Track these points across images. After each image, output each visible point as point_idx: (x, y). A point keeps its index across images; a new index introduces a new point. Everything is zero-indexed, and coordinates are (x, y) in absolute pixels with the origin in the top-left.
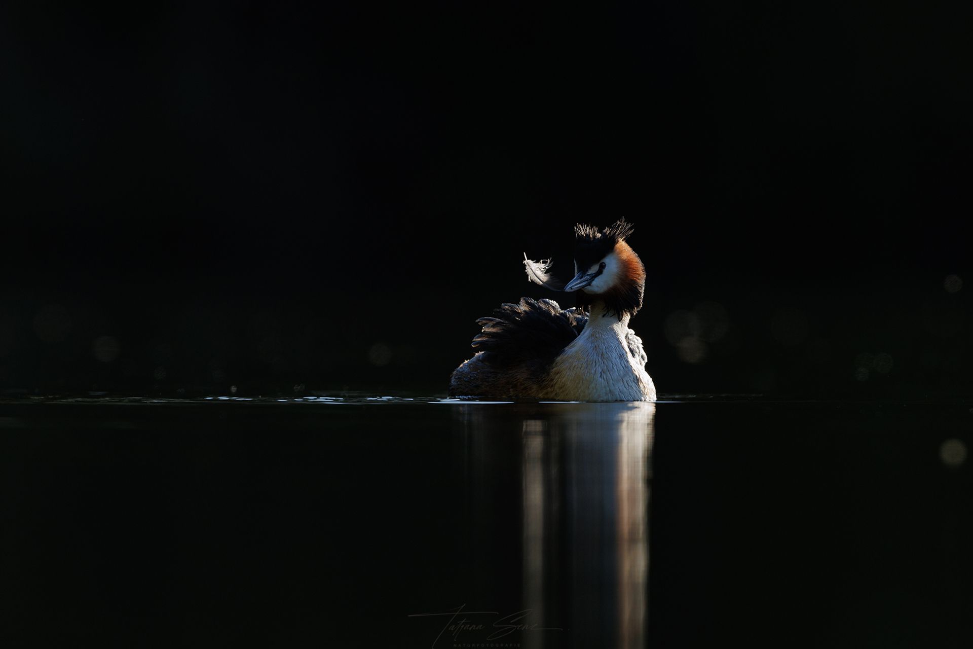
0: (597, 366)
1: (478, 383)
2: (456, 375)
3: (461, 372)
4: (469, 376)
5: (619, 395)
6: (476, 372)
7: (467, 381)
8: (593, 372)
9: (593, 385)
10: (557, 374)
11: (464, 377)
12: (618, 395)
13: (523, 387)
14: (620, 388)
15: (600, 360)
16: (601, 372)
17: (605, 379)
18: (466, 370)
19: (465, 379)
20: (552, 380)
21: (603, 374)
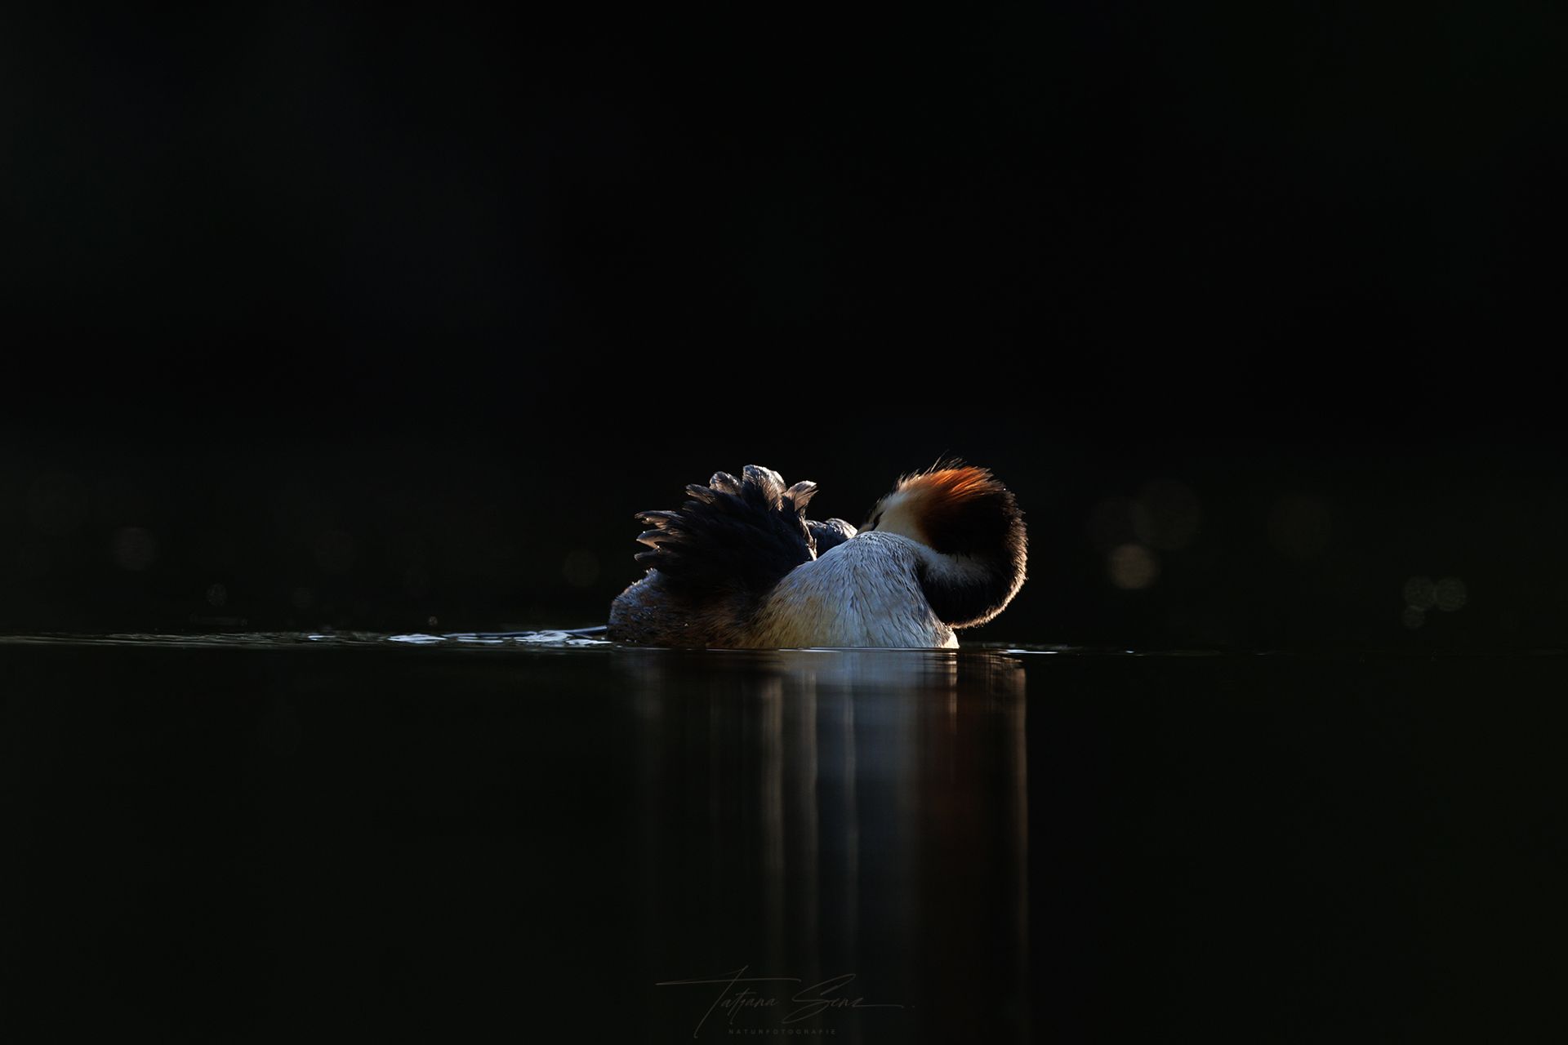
0: (846, 585)
1: (653, 627)
2: (618, 607)
3: (627, 604)
4: (640, 614)
5: (884, 640)
6: (650, 608)
7: (636, 622)
8: (839, 594)
9: (838, 622)
10: (778, 602)
11: (632, 614)
12: (882, 640)
13: (724, 639)
14: (886, 627)
15: (851, 577)
16: (852, 598)
17: (859, 610)
18: (635, 602)
19: (632, 617)
20: (770, 614)
21: (855, 601)
